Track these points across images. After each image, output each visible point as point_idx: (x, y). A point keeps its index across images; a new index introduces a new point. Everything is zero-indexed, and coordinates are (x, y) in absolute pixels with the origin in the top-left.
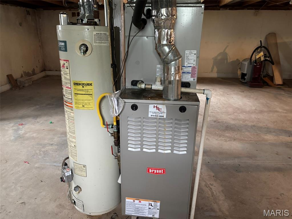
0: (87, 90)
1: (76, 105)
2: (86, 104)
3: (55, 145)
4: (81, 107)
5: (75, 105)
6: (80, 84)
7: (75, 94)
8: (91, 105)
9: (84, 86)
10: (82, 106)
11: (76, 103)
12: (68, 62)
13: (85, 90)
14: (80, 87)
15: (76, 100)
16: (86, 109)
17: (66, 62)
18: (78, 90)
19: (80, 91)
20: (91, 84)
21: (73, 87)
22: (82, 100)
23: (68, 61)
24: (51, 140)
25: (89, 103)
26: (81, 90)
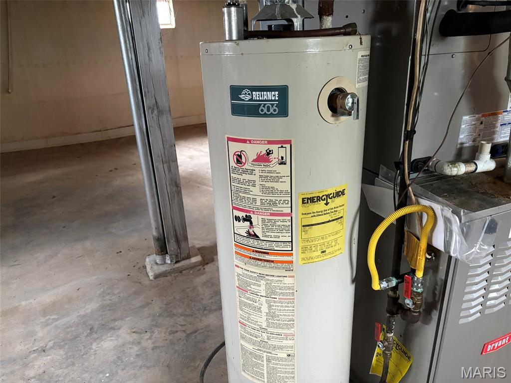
0: (333, 210)
1: (304, 256)
2: (329, 246)
3: (52, 348)
4: (318, 257)
5: (301, 256)
6: (319, 199)
7: (303, 226)
8: (339, 244)
9: (329, 200)
10: (319, 253)
11: (304, 250)
12: (288, 146)
13: (329, 211)
14: (320, 206)
15: (304, 240)
16: (329, 256)
17: (280, 146)
18: (312, 215)
19: (319, 215)
20: (343, 193)
21: (299, 209)
22: (323, 238)
23: (289, 142)
24: (33, 339)
25: (336, 240)
26: (322, 212)
